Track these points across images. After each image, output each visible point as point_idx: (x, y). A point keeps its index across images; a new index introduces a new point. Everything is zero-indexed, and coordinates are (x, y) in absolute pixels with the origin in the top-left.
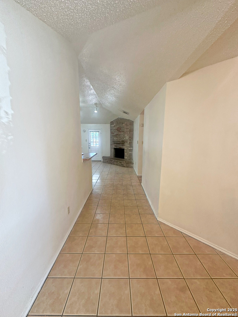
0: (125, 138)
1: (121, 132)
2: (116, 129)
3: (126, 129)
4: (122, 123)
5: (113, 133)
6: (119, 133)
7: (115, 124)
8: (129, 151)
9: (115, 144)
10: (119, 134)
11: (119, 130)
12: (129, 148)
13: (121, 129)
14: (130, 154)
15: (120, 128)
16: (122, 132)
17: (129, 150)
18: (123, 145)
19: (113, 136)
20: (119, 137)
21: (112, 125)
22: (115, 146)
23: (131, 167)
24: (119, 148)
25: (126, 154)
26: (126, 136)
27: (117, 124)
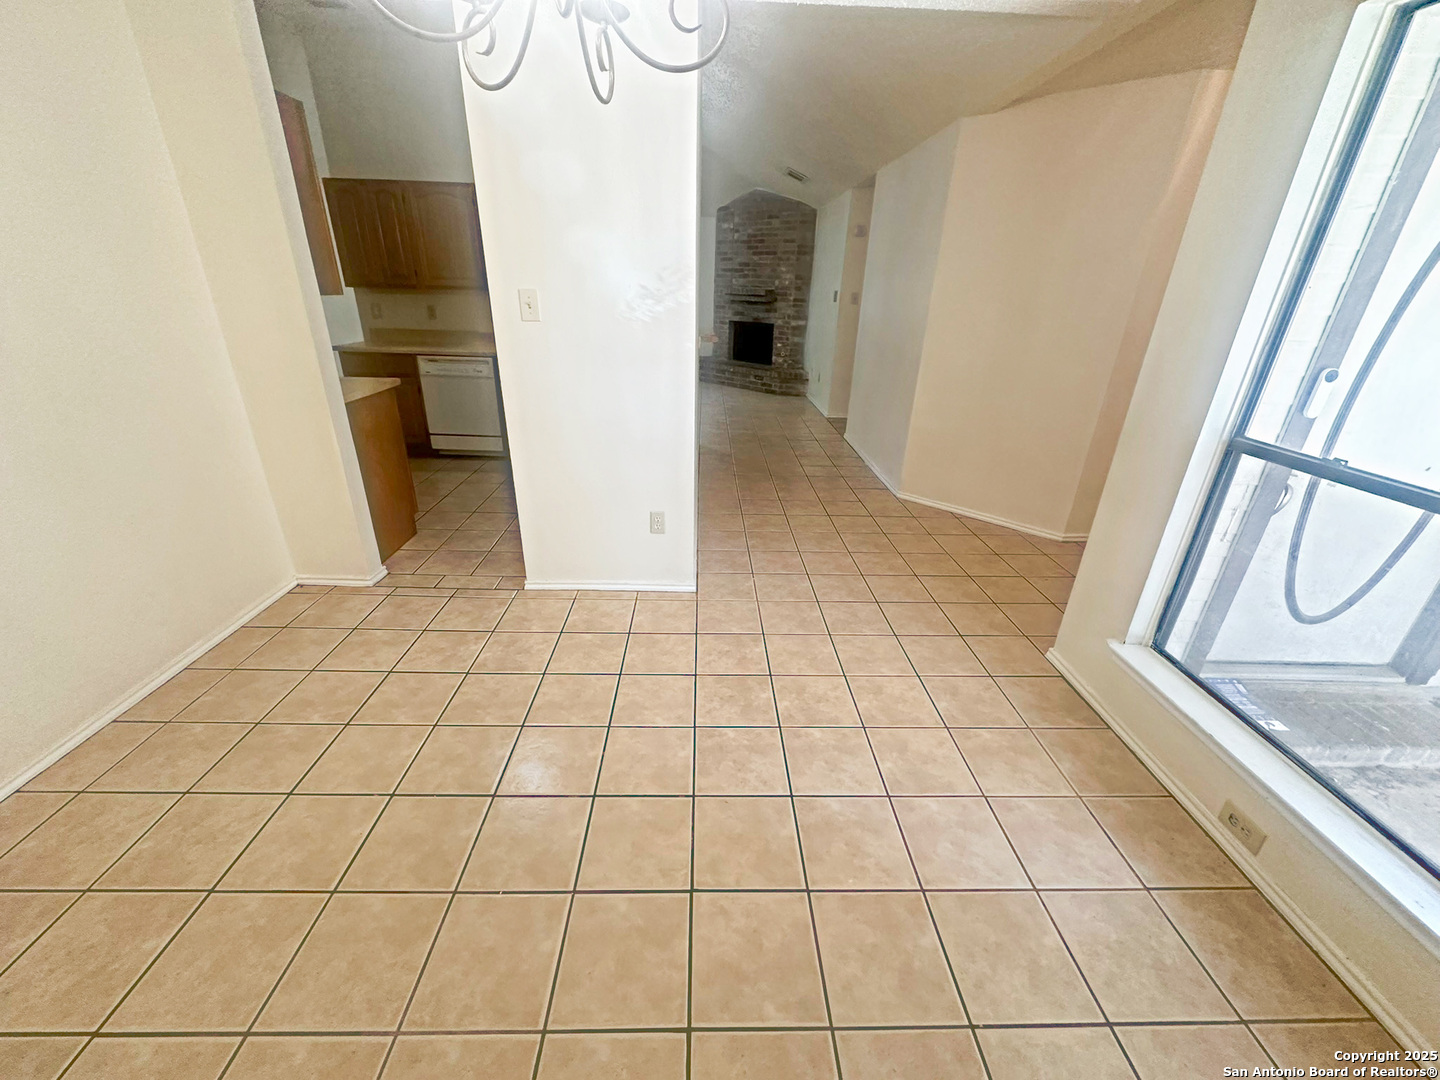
0: (777, 282)
1: (761, 253)
2: (742, 242)
3: (785, 241)
4: (770, 217)
5: (730, 259)
6: (756, 259)
7: (737, 220)
8: (794, 335)
9: (734, 306)
10: (755, 264)
11: (757, 247)
12: (794, 323)
13: (762, 241)
14: (796, 344)
15: (762, 235)
16: (767, 253)
17: (794, 328)
18: (768, 311)
19: (730, 270)
20: (755, 276)
21: (725, 221)
22: (737, 314)
23: (797, 395)
24: (751, 320)
25: (779, 345)
26: (783, 272)
27: (747, 219)
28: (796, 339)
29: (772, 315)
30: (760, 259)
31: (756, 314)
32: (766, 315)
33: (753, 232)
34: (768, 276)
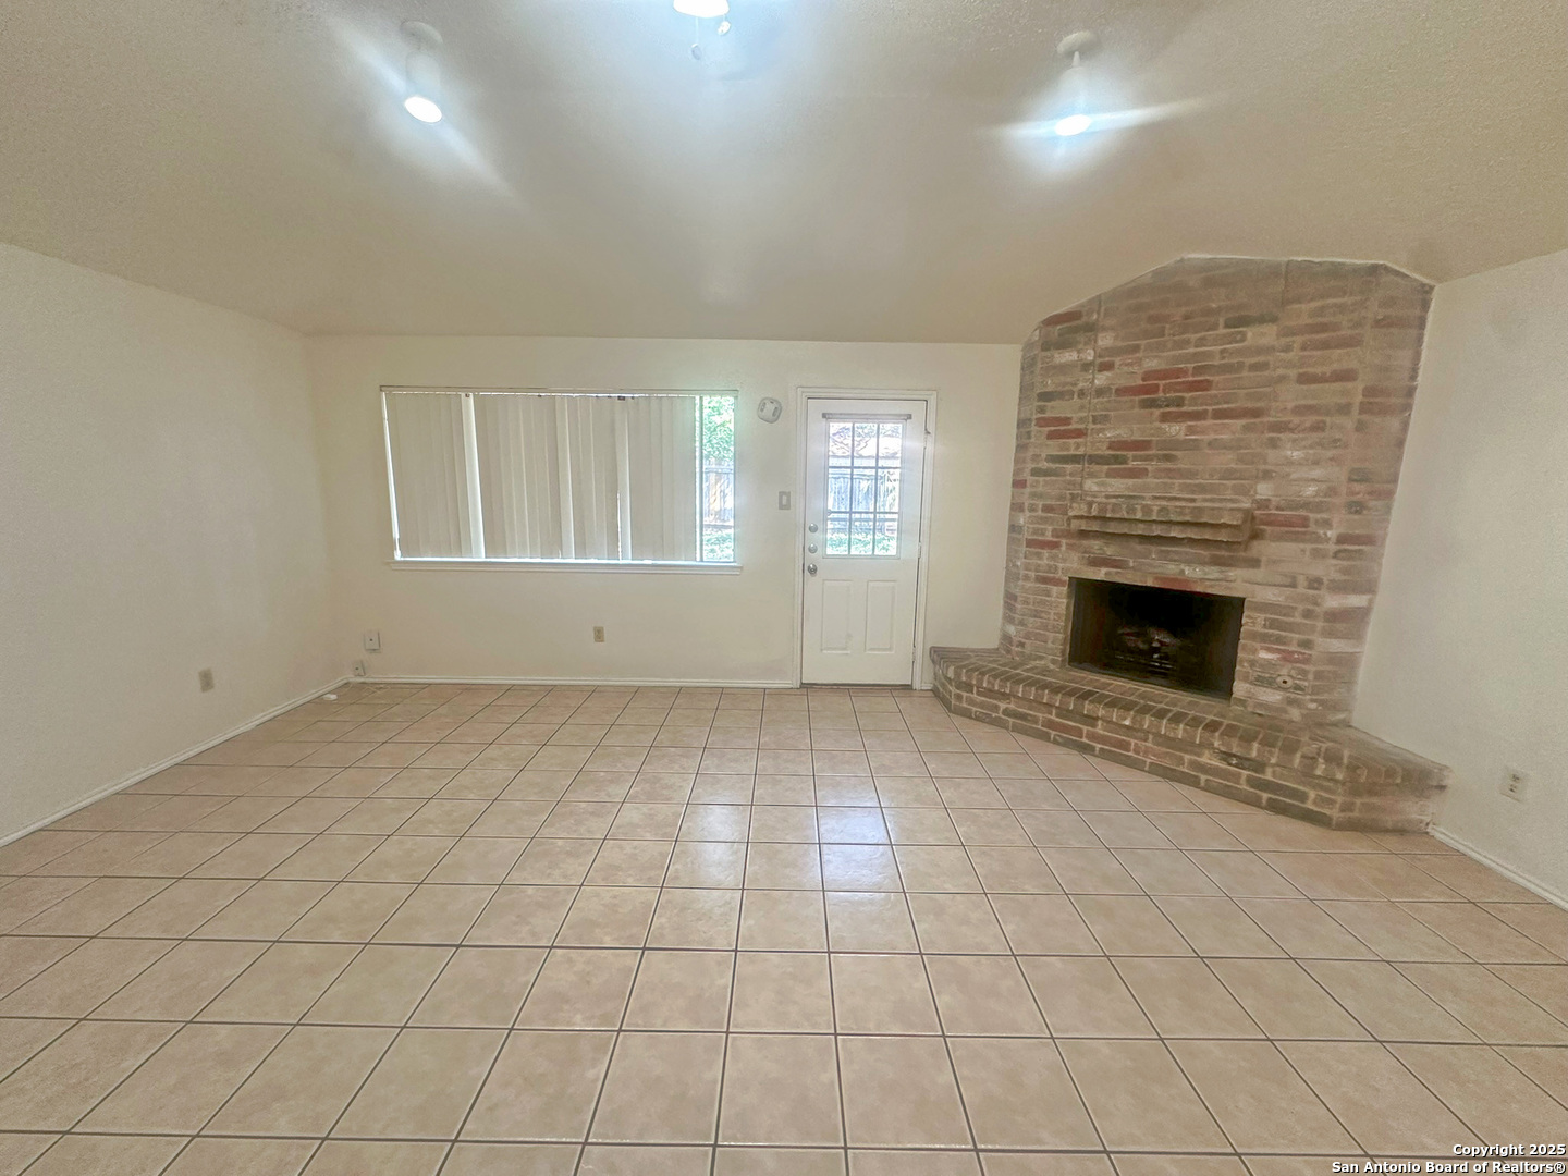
0: (1266, 490)
1: (1196, 416)
2: (1121, 391)
3: (1304, 379)
4: (1244, 321)
5: (1080, 433)
6: (1176, 430)
7: (1106, 340)
9: (1095, 545)
10: (1171, 444)
11: (1180, 402)
12: (1333, 602)
13: (1200, 386)
14: (1334, 659)
15: (1200, 370)
16: (1219, 415)
17: (1334, 616)
18: (1217, 562)
19: (1075, 459)
20: (1169, 473)
21: (1063, 345)
22: (1096, 562)
23: (1400, 831)
24: (1150, 583)
25: (1264, 655)
26: (1290, 462)
27: (1147, 335)
28: (1337, 646)
29: (1232, 573)
30: (1191, 430)
31: (1171, 569)
32: (1213, 572)
33: (1163, 366)
34: (1228, 474)
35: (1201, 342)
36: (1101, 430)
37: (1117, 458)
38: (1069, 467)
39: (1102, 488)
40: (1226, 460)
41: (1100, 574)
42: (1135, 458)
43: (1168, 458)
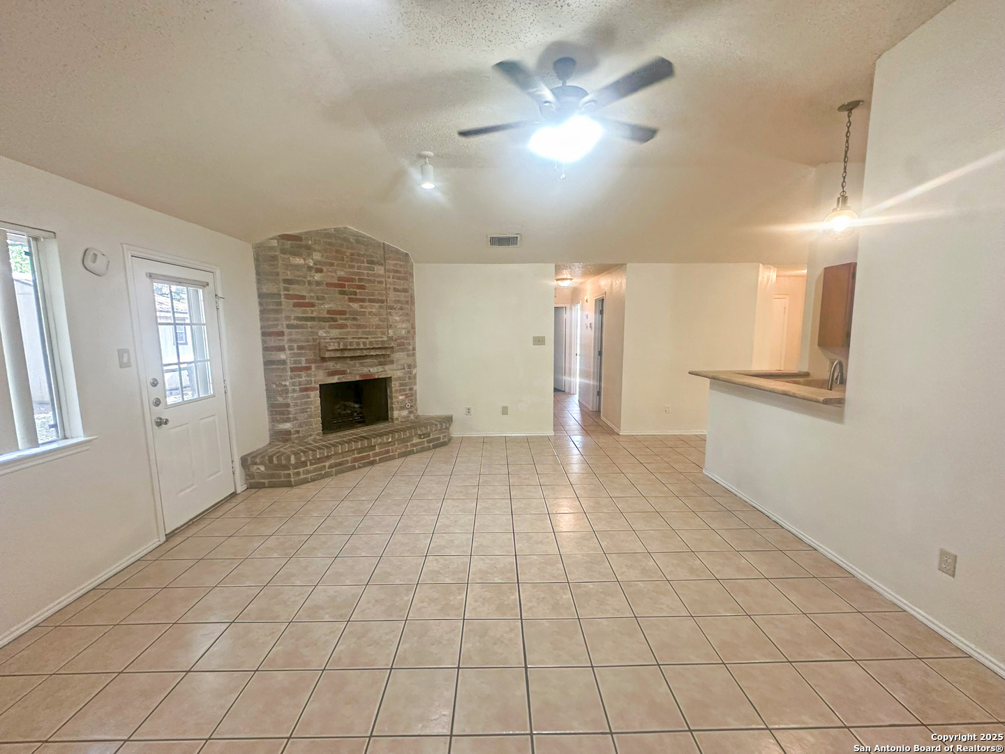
0: (391, 332)
1: (363, 300)
2: (329, 285)
3: (396, 290)
4: (373, 262)
5: (312, 305)
6: (355, 306)
7: (317, 256)
9: (331, 365)
10: (356, 313)
11: (355, 294)
13: (362, 287)
15: (360, 280)
16: (371, 301)
18: (381, 364)
19: (312, 319)
20: (359, 326)
22: (333, 374)
24: (358, 378)
26: (396, 322)
27: (336, 258)
29: (387, 367)
30: (362, 307)
31: (365, 370)
32: (380, 369)
33: (345, 276)
34: (378, 327)
35: (359, 268)
36: (323, 304)
37: (332, 318)
38: (309, 323)
39: (328, 335)
40: (375, 320)
41: (335, 380)
42: (341, 319)
43: (355, 319)
